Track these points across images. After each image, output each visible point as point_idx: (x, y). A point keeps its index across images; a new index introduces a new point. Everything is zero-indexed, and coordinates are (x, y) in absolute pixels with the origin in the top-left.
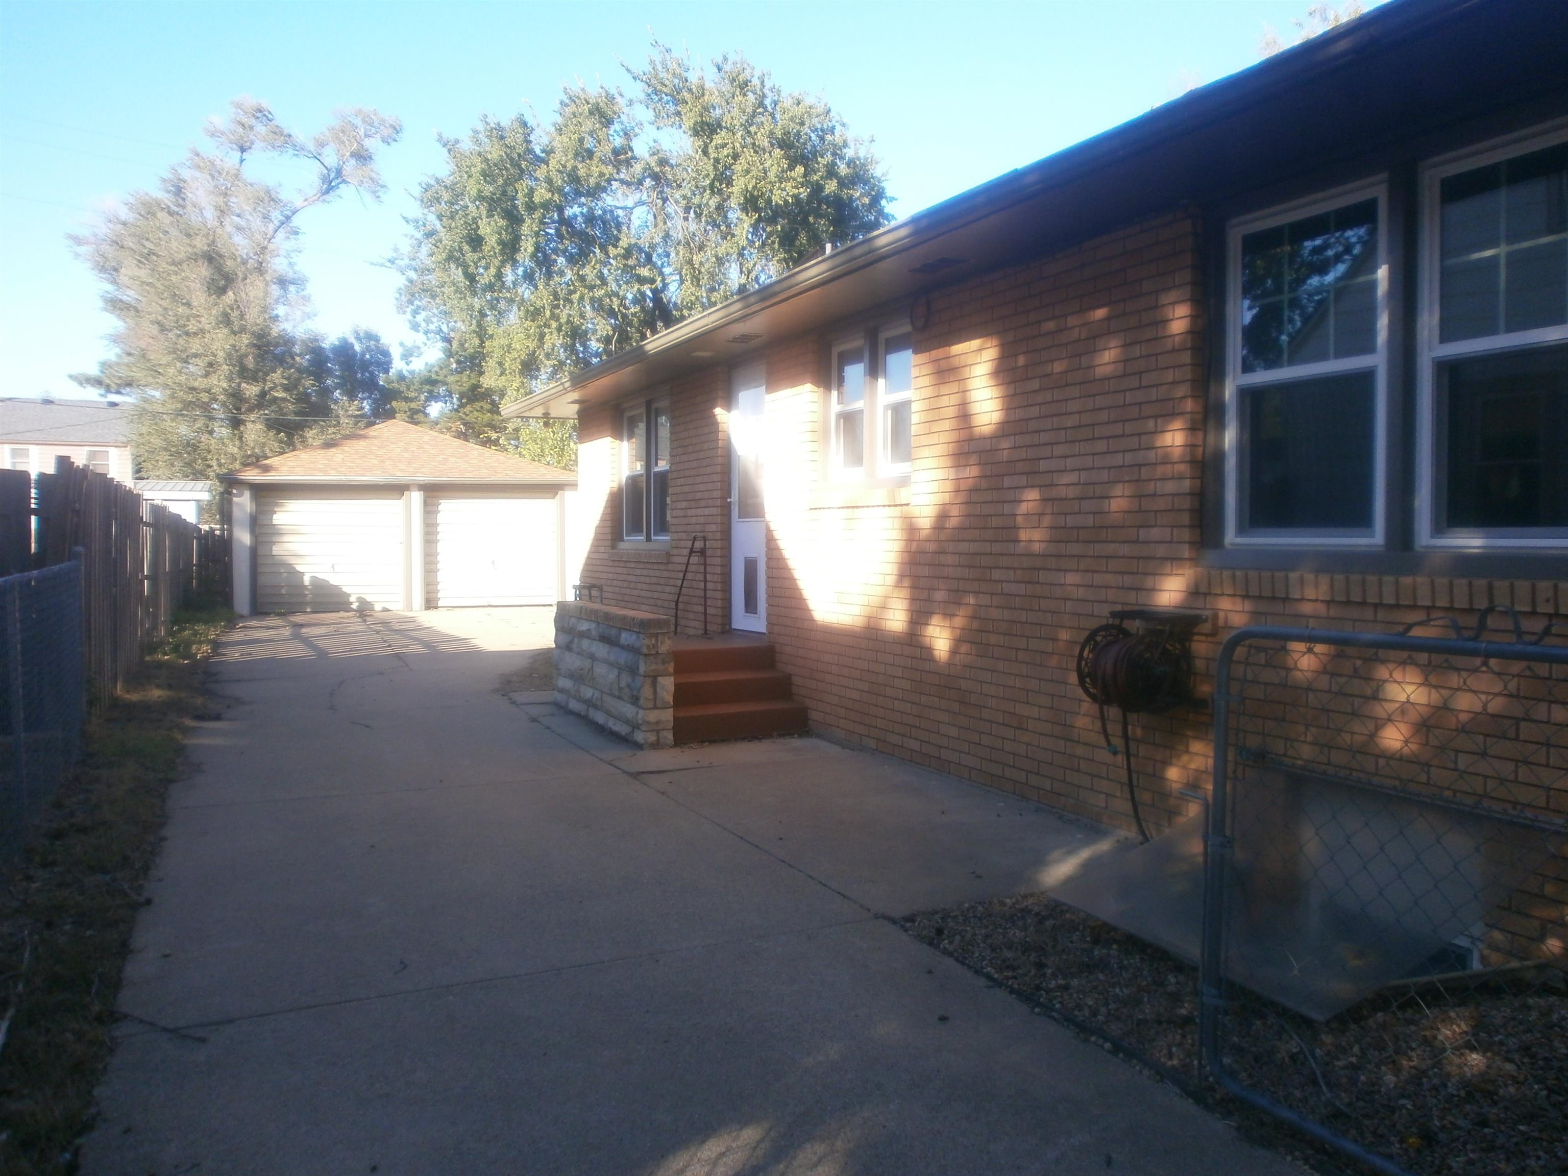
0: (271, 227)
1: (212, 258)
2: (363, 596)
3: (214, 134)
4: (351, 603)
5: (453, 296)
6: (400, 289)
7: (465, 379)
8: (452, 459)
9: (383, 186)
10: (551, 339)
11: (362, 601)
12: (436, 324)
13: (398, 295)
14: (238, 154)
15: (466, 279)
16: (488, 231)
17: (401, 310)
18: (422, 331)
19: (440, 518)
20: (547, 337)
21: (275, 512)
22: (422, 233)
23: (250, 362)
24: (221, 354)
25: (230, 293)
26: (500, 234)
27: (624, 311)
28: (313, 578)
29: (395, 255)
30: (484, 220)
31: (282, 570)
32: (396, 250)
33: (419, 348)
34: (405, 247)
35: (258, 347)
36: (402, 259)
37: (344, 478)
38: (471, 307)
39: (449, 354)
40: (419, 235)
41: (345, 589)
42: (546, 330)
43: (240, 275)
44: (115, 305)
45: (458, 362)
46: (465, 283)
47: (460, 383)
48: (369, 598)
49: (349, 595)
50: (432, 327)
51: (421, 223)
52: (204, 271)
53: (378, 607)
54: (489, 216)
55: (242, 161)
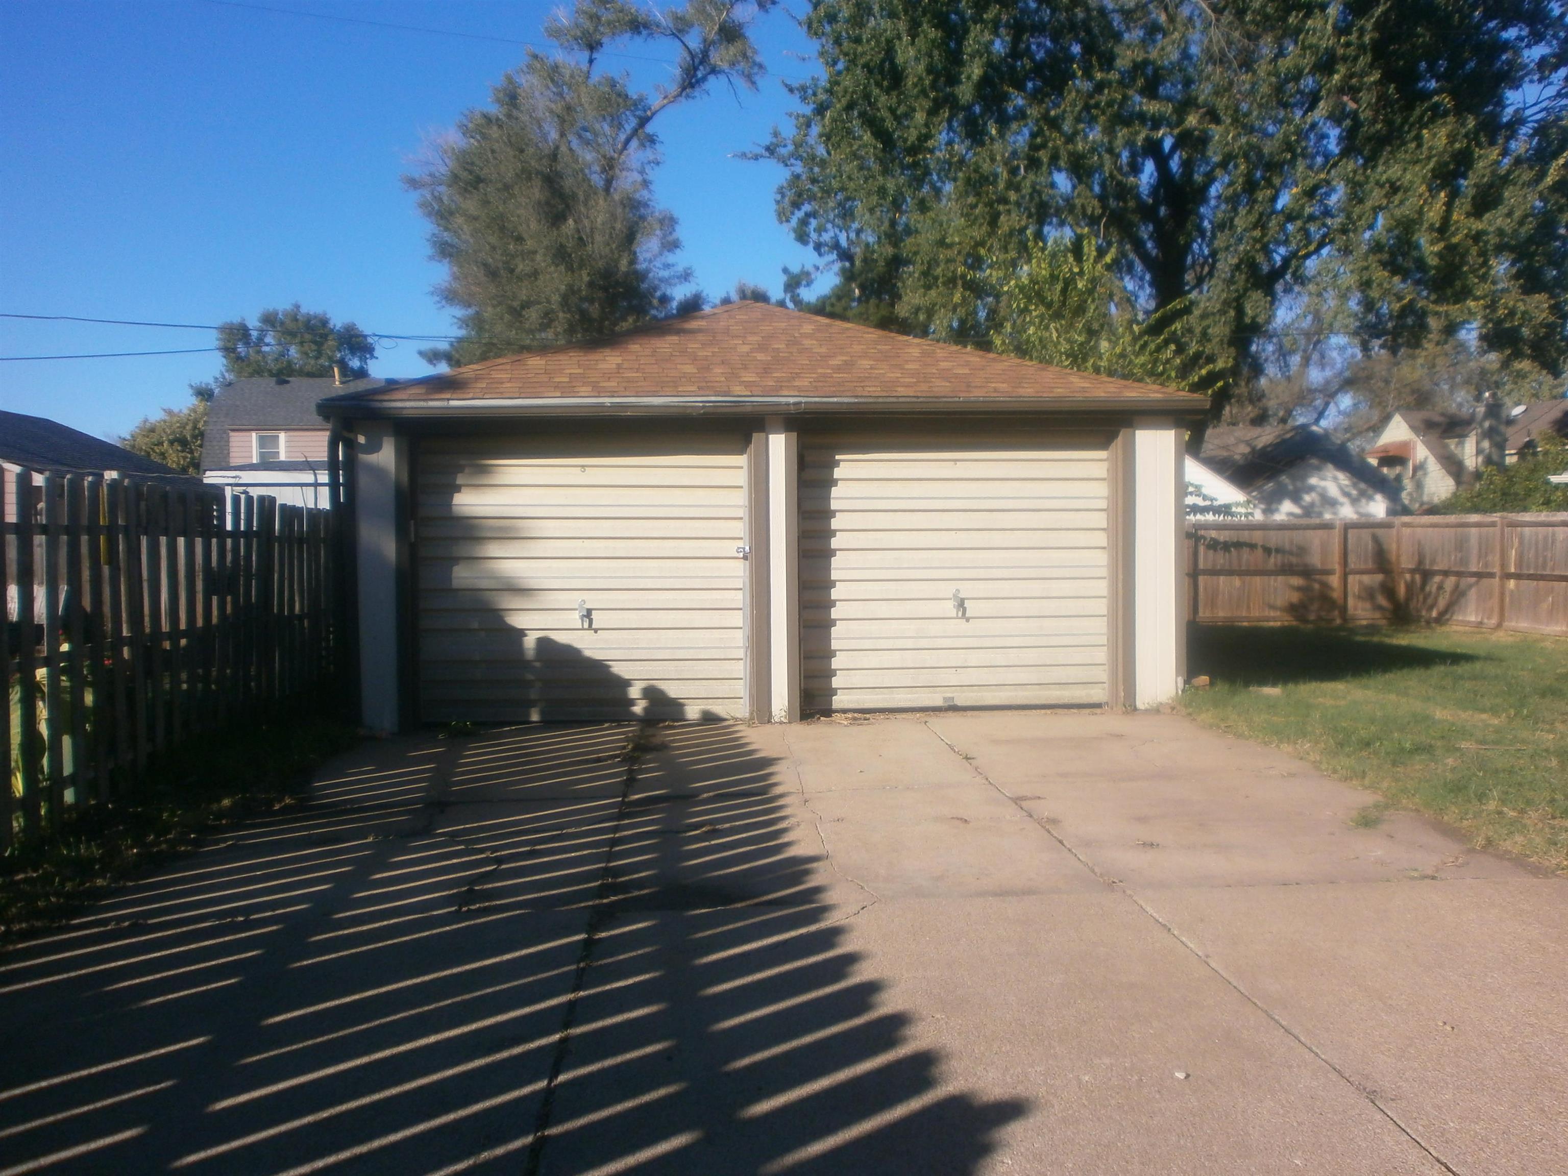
0: (623, 137)
1: (551, 181)
2: (662, 685)
3: (556, 33)
4: (632, 702)
5: (856, 175)
6: (782, 188)
7: (872, 310)
8: (866, 363)
9: (761, 66)
10: (1008, 221)
11: (653, 694)
12: (831, 234)
13: (779, 197)
14: (586, 54)
15: (876, 139)
16: (912, 52)
17: (783, 216)
18: (811, 245)
19: (839, 497)
20: (1002, 218)
21: (458, 489)
22: (812, 106)
23: (594, 310)
24: (556, 298)
25: (571, 222)
26: (930, 56)
27: (1120, 177)
28: (544, 644)
29: (774, 140)
30: (905, 39)
31: (475, 625)
32: (776, 134)
33: (808, 274)
34: (789, 131)
35: (605, 289)
36: (785, 146)
37: (607, 401)
38: (882, 192)
39: (849, 276)
40: (807, 110)
41: (620, 670)
42: (1001, 208)
43: (581, 197)
44: (445, 250)
45: (862, 287)
46: (875, 148)
47: (865, 316)
48: (673, 690)
49: (627, 683)
50: (826, 237)
51: (810, 91)
52: (537, 192)
53: (693, 712)
54: (913, 32)
55: (591, 61)
